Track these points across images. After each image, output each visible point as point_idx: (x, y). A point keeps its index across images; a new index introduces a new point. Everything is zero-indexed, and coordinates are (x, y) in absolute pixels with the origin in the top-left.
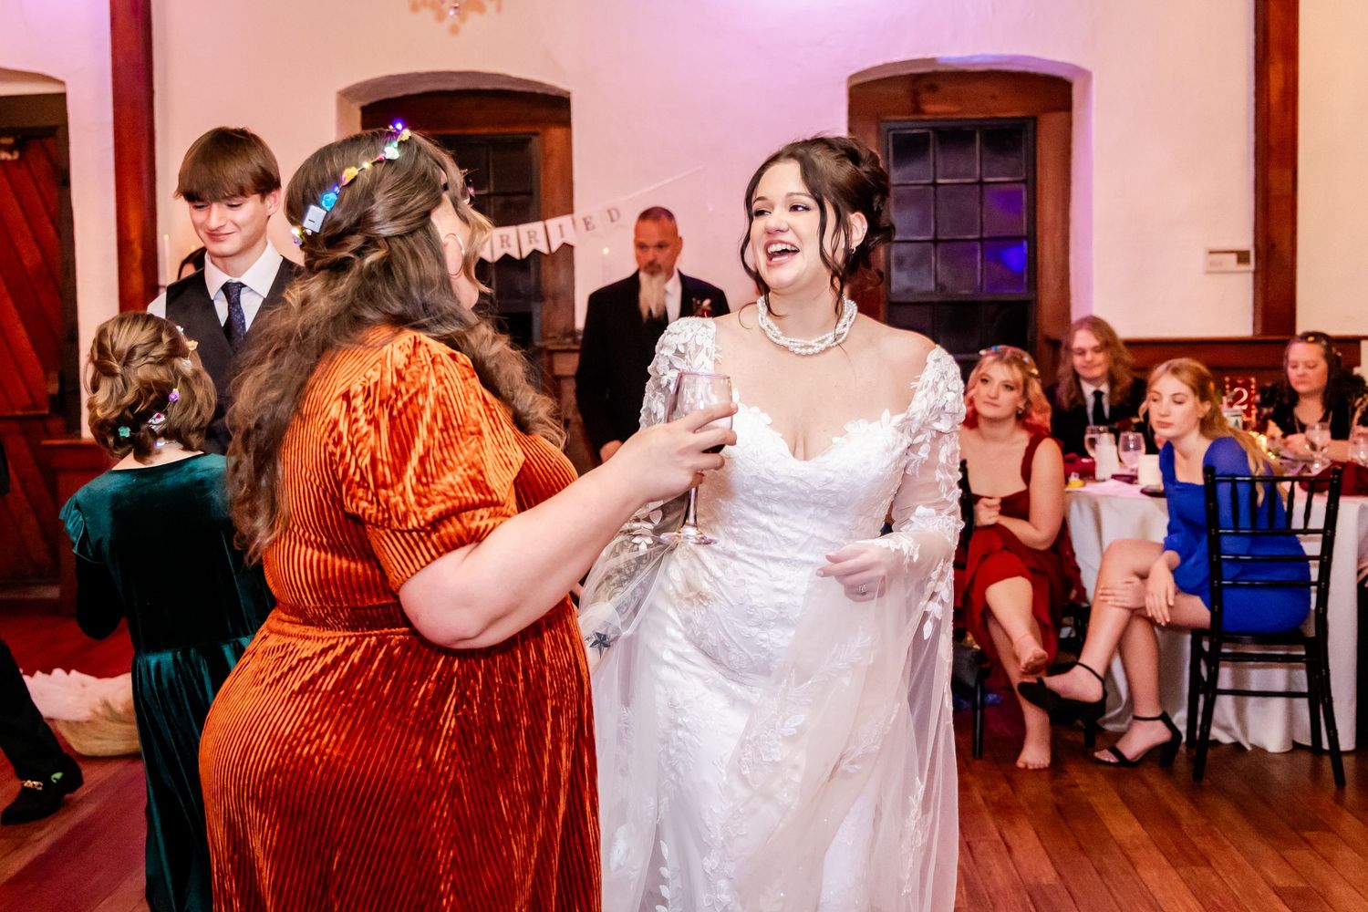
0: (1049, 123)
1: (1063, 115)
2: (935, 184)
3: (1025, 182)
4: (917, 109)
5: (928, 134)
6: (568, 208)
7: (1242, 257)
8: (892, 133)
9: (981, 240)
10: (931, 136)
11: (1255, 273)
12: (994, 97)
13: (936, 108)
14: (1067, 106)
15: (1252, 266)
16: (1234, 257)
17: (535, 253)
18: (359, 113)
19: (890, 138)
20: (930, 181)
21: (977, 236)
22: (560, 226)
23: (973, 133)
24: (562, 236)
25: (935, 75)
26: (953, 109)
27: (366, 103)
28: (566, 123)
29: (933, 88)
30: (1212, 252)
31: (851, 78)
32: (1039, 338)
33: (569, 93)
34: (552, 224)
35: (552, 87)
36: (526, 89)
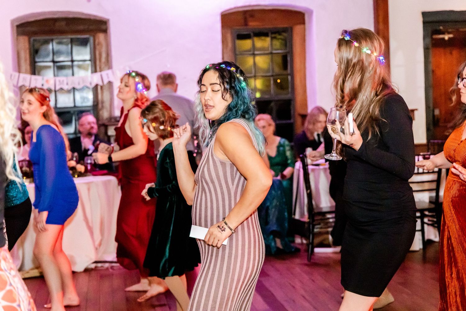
0: (297, 29)
1: (302, 26)
2: (254, 54)
3: (288, 53)
4: (246, 24)
5: (250, 34)
6: (110, 67)
8: (236, 34)
9: (272, 76)
10: (252, 35)
12: (276, 19)
13: (254, 24)
14: (303, 23)
17: (97, 86)
18: (16, 28)
20: (252, 52)
21: (271, 74)
22: (107, 74)
23: (268, 33)
24: (108, 78)
25: (253, 11)
26: (261, 24)
27: (18, 23)
28: (105, 31)
29: (252, 16)
31: (222, 13)
32: (296, 114)
34: (104, 73)
35: (101, 17)
36: (88, 17)
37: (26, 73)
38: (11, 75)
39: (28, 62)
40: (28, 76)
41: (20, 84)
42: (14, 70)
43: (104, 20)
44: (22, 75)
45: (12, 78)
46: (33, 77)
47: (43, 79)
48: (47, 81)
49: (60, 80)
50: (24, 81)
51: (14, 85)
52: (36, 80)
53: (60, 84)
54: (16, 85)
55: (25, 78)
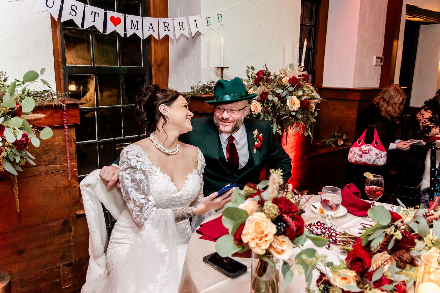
15: (382, 63)
16: (380, 60)
41: (65, 18)
47: (105, 14)
48: (112, 18)
49: (132, 21)
50: (73, 13)
51: (52, 18)
52: (93, 13)
53: (133, 28)
54: (56, 18)
55: (74, 8)
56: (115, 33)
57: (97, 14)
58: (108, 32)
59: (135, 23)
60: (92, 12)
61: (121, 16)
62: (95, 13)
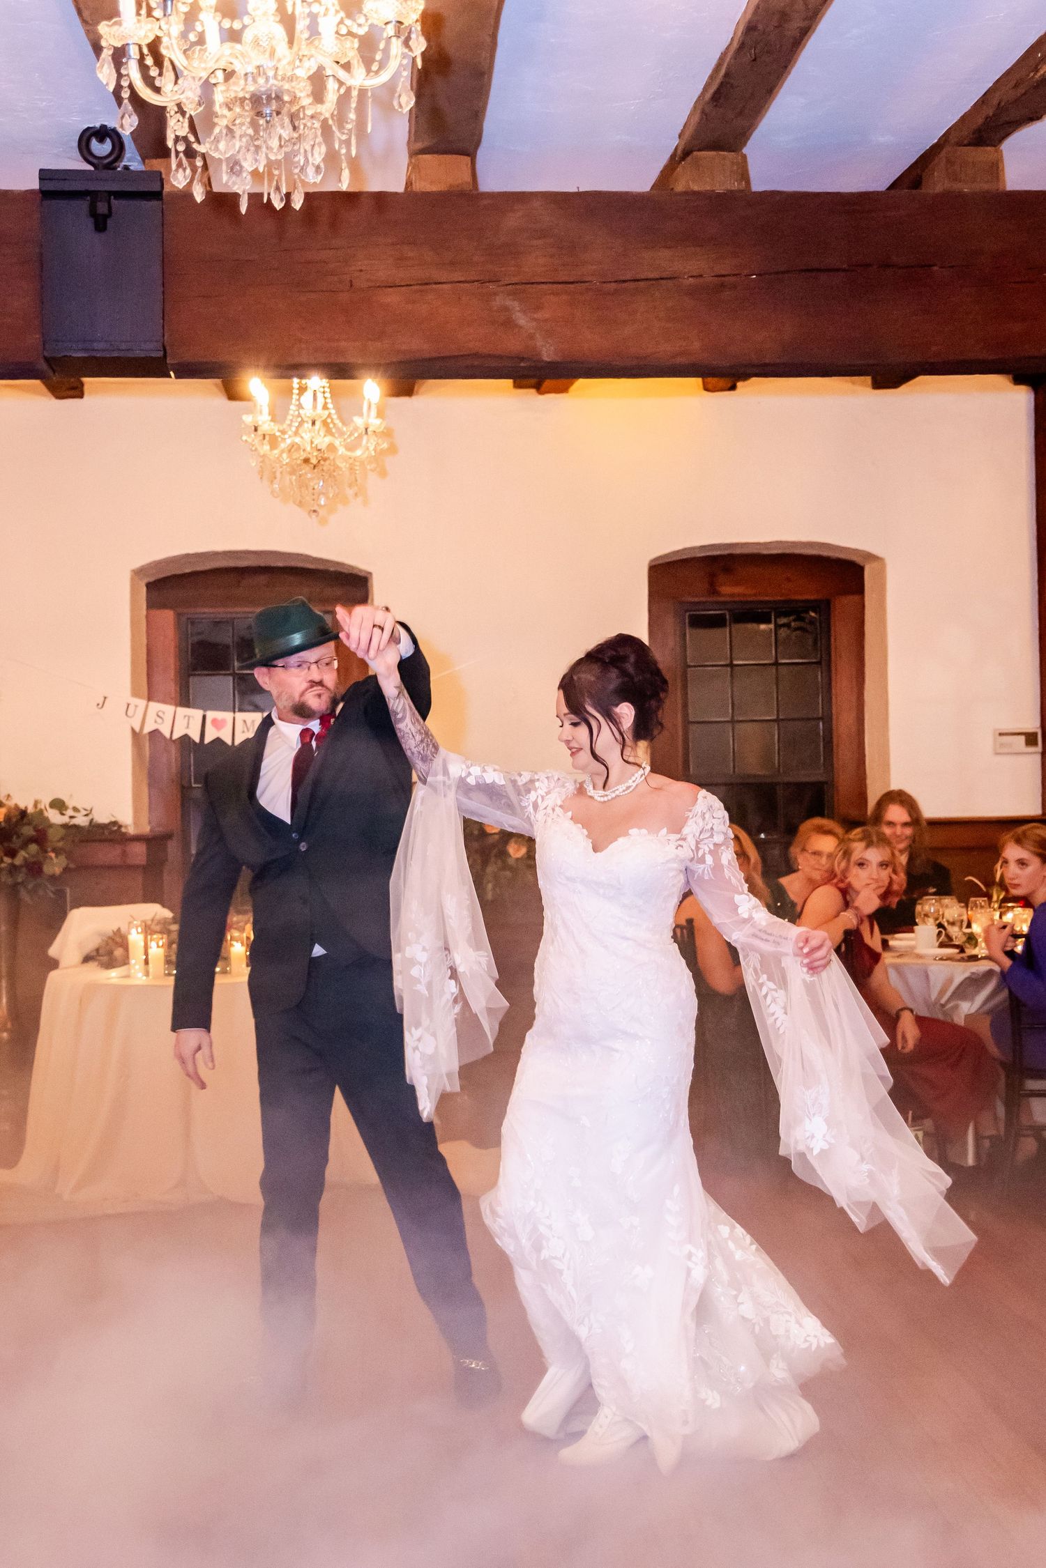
0: (843, 604)
1: (856, 598)
2: (731, 665)
3: (819, 663)
4: (713, 591)
5: (724, 614)
7: (1030, 739)
8: (687, 614)
9: (777, 721)
10: (728, 617)
11: (1043, 754)
12: (788, 580)
13: (730, 590)
14: (860, 590)
15: (1039, 748)
16: (1022, 738)
18: (145, 589)
19: (687, 617)
20: (728, 662)
21: (775, 717)
23: (769, 614)
25: (731, 557)
26: (750, 591)
27: (152, 579)
29: (728, 570)
30: (1001, 734)
31: (652, 561)
33: (370, 573)
35: (352, 567)
36: (321, 567)
37: (164, 702)
38: (128, 705)
39: (172, 674)
40: (169, 709)
41: (147, 729)
42: (135, 693)
43: (362, 574)
44: (155, 707)
45: (130, 713)
46: (182, 711)
47: (204, 717)
48: (214, 721)
49: (245, 721)
50: (159, 720)
51: (133, 730)
52: (187, 718)
53: (246, 730)
54: (137, 729)
55: (160, 714)
56: (218, 741)
57: (191, 719)
58: (207, 740)
59: (249, 723)
60: (185, 716)
61: (228, 716)
62: (189, 717)
